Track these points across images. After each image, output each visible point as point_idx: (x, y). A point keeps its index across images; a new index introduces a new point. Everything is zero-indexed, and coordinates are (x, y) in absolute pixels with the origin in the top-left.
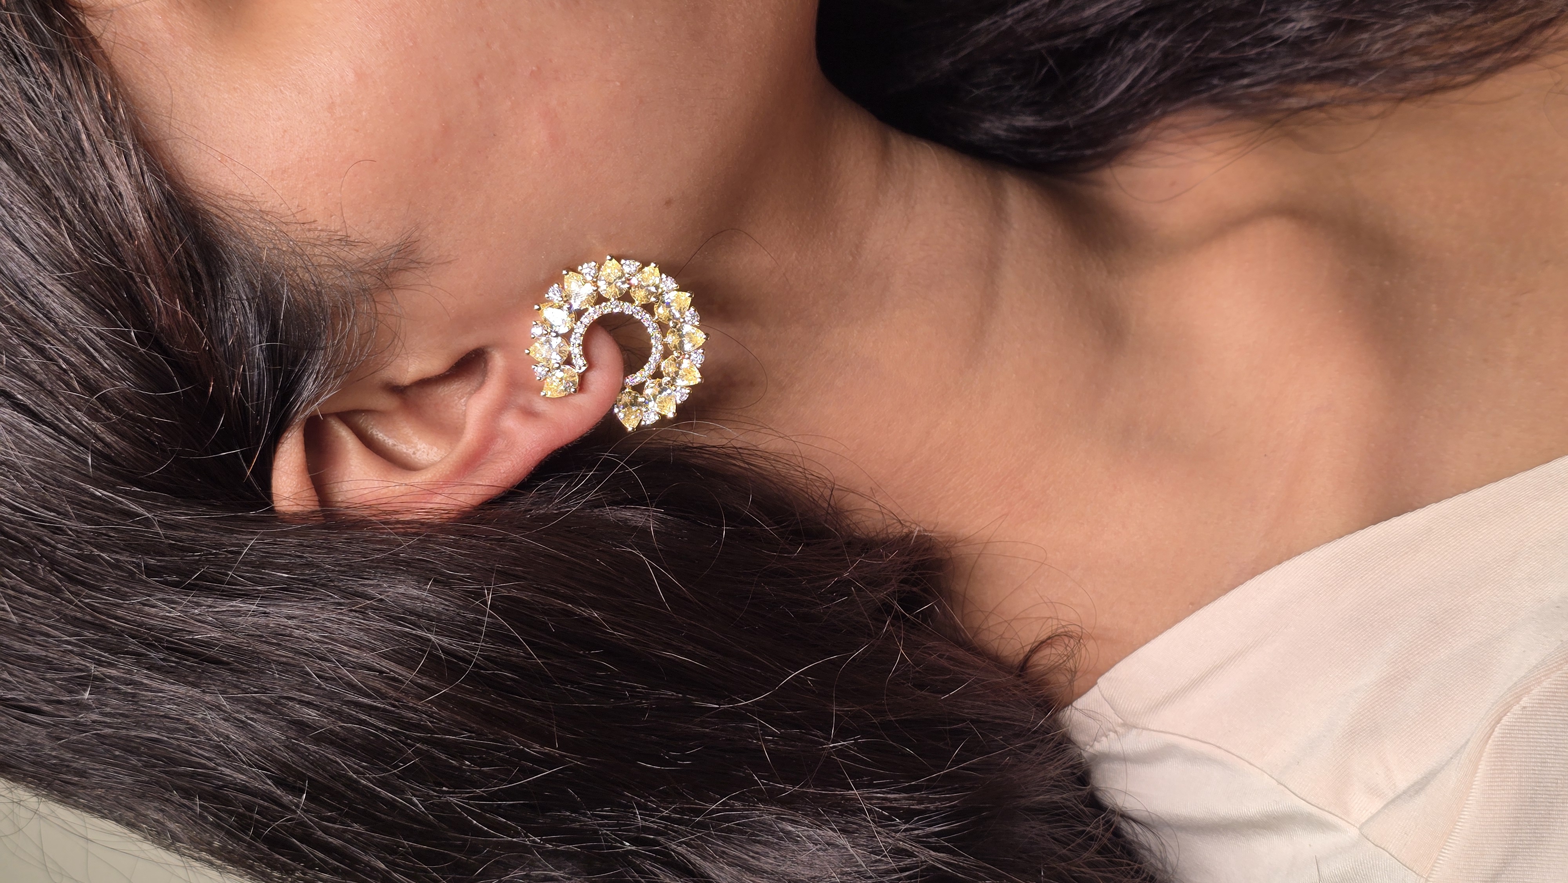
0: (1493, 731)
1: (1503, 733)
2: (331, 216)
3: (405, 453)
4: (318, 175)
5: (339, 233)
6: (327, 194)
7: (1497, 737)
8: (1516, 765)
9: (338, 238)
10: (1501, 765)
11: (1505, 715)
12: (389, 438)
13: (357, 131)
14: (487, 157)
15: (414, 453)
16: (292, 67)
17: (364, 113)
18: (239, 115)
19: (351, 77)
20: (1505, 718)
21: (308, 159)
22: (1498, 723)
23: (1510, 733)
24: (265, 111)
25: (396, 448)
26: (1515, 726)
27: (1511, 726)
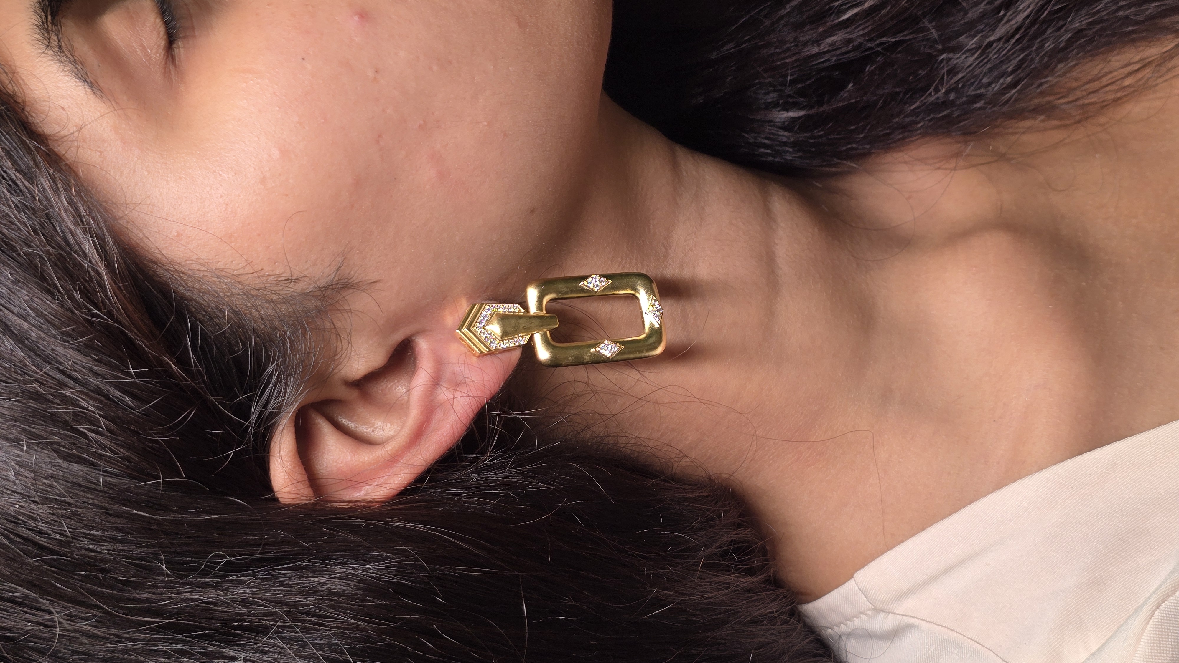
0: (1154, 614)
1: (1162, 616)
2: (275, 263)
3: (365, 432)
4: (259, 235)
5: (283, 275)
6: (269, 247)
7: (1157, 619)
8: (1170, 642)
9: (283, 278)
10: (1159, 641)
11: (1164, 602)
12: (352, 422)
13: (287, 195)
14: (391, 196)
15: (373, 431)
16: (227, 155)
17: (291, 181)
18: (186, 198)
19: (276, 154)
20: (1163, 605)
21: (249, 224)
22: (1158, 608)
23: (1167, 617)
24: (208, 192)
25: (358, 429)
26: (1170, 611)
27: (1167, 611)
